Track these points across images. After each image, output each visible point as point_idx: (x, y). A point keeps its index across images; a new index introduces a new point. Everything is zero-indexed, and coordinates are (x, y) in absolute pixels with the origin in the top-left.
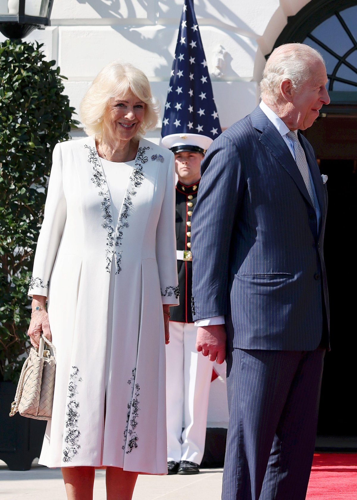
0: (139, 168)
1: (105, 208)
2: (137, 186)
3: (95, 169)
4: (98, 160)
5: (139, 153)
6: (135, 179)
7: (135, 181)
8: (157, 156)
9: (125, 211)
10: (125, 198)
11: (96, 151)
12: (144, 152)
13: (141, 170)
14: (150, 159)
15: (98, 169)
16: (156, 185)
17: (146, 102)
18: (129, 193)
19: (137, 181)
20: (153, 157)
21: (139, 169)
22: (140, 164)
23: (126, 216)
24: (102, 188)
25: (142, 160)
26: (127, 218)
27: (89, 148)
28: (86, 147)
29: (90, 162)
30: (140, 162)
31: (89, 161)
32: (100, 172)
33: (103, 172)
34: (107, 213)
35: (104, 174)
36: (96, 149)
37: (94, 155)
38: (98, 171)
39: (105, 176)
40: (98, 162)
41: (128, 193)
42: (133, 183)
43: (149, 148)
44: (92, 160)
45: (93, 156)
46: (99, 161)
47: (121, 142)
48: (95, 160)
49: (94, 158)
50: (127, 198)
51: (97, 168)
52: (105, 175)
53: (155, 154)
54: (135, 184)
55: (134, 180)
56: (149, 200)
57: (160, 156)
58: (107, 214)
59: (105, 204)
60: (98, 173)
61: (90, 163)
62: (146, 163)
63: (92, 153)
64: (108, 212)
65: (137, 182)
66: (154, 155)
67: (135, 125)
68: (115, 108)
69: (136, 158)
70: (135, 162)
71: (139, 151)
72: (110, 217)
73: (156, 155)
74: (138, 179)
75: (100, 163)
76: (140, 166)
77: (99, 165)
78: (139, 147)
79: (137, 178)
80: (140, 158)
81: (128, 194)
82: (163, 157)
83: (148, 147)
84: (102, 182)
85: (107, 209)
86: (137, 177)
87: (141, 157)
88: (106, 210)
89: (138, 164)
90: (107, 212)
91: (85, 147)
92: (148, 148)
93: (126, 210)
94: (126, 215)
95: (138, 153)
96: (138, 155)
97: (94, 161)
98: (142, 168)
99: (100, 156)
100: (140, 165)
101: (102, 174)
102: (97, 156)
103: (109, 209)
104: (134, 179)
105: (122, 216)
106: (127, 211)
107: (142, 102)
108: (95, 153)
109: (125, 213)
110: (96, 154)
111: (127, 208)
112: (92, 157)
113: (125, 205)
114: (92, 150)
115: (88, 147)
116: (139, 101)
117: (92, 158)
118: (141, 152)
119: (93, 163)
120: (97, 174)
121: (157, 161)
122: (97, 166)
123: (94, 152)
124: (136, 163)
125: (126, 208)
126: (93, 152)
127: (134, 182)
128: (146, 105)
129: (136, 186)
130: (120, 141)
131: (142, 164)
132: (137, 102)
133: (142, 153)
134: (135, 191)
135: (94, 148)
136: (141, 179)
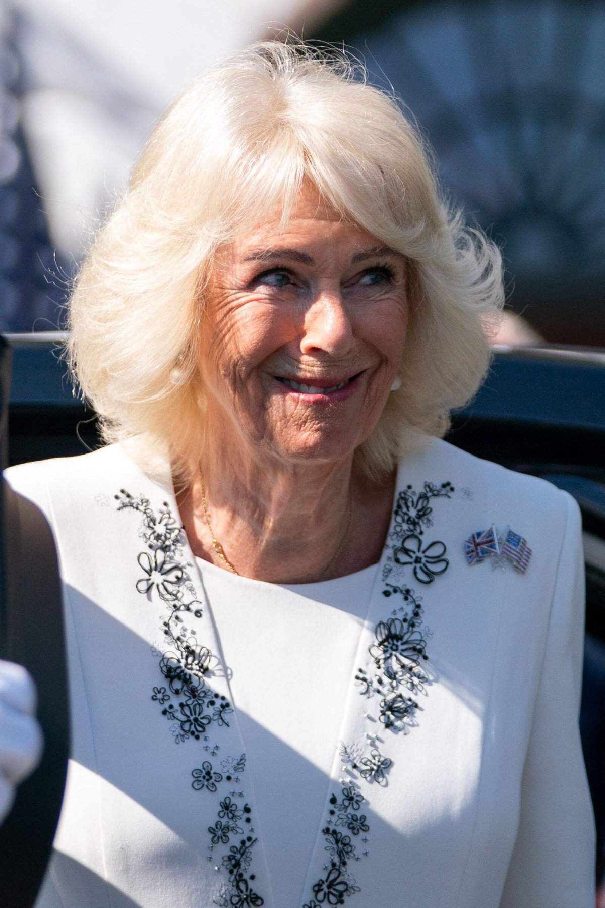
0: (400, 616)
1: (230, 858)
2: (398, 724)
3: (176, 631)
4: (188, 579)
5: (399, 519)
6: (386, 680)
7: (385, 690)
8: (496, 538)
9: (334, 865)
10: (329, 797)
11: (178, 525)
12: (424, 513)
13: (413, 625)
14: (456, 556)
15: (188, 634)
16: (494, 720)
17: (408, 251)
18: (355, 767)
19: (392, 696)
20: (477, 545)
21: (405, 620)
22: (408, 591)
23: (341, 894)
24: (212, 746)
25: (418, 560)
26: (342, 902)
27: (142, 508)
28: (127, 500)
29: (149, 589)
30: (404, 577)
31: (143, 586)
32: (197, 651)
33: (214, 652)
34: (242, 886)
35: (222, 661)
36: (175, 515)
37: (165, 549)
38: (187, 647)
39: (227, 674)
40: (191, 589)
41: (350, 768)
42: (374, 705)
43: (452, 489)
44: (157, 577)
45: (161, 556)
46: (195, 582)
47: (295, 474)
48: (172, 577)
49: (167, 567)
50: (340, 798)
51: (185, 630)
52: (225, 669)
53: (485, 528)
54: (383, 713)
55: (376, 685)
56: (457, 807)
57: (513, 538)
58: (238, 888)
59: (230, 835)
60: (190, 660)
61: (149, 599)
62: (438, 580)
63: (158, 537)
64: (246, 876)
65: (394, 701)
66: (479, 534)
67: (363, 380)
68: (246, 296)
69: (388, 553)
70: (380, 575)
71: (399, 507)
72: (259, 902)
73: (490, 533)
74: (399, 682)
75: (201, 597)
76: (406, 599)
77: (194, 607)
78: (401, 486)
79: (392, 676)
80: (406, 551)
81: (347, 771)
82: (524, 543)
83: (444, 486)
84: (209, 711)
85: (238, 864)
86: (396, 667)
87: (411, 544)
88: (235, 866)
89: (395, 591)
90: (240, 879)
91: (118, 504)
92: (443, 492)
93: (337, 860)
94: (341, 888)
95: (393, 524)
96: (397, 533)
97: (171, 588)
98: (416, 615)
99: (198, 550)
100: (407, 594)
101: (212, 664)
102: (183, 555)
103: (248, 860)
104: (380, 682)
105: (321, 896)
106: (343, 869)
107: (387, 250)
108: (173, 535)
109: (332, 877)
110: (176, 541)
111: (342, 848)
112: (160, 560)
113: (334, 832)
114: (158, 516)
115: (135, 501)
116: (370, 247)
117: (159, 568)
118: (413, 513)
119: (161, 594)
120: (183, 662)
121: (494, 569)
122: (182, 614)
123: (172, 530)
124: (389, 581)
125: (340, 854)
126: (160, 529)
127: (380, 697)
128: (412, 268)
129: (389, 725)
130: (291, 470)
131: (418, 591)
132: (362, 251)
133: (415, 523)
134: (385, 751)
135: (164, 508)
136: (416, 680)
